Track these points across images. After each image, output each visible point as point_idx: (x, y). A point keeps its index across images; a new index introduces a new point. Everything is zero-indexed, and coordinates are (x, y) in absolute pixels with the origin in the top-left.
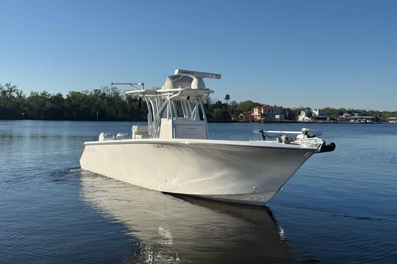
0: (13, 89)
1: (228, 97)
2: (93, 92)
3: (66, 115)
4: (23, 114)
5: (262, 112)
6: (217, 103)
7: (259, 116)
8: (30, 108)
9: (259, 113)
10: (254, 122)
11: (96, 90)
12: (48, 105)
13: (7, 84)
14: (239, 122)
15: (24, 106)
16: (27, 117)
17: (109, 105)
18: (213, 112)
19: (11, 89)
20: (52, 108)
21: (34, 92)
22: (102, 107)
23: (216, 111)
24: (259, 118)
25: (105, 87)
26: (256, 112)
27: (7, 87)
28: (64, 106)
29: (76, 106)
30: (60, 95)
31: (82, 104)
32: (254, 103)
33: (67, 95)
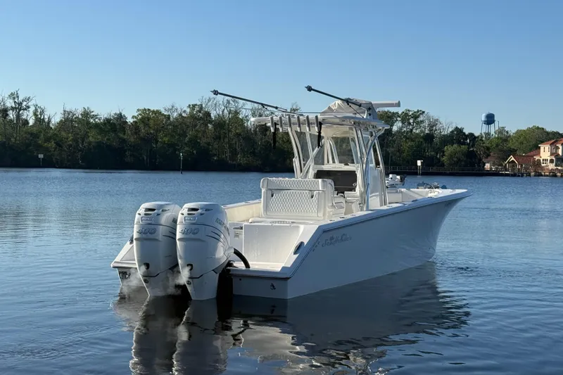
0: (24, 103)
1: (490, 120)
2: (188, 110)
3: (129, 159)
4: (41, 156)
5: (560, 152)
6: (452, 132)
7: (552, 161)
8: (59, 145)
9: (552, 154)
10: (540, 175)
11: (194, 106)
12: (93, 137)
13: (12, 94)
14: (502, 175)
15: (48, 140)
16: (49, 163)
17: (218, 138)
18: (443, 152)
19: (20, 104)
20: (99, 145)
21: (68, 109)
22: (203, 141)
23: (449, 149)
24: (552, 166)
25: (209, 100)
26: (545, 153)
27: (12, 101)
28: (124, 140)
29: (148, 140)
30: (120, 117)
31: (161, 134)
32: (548, 133)
33: (133, 117)
